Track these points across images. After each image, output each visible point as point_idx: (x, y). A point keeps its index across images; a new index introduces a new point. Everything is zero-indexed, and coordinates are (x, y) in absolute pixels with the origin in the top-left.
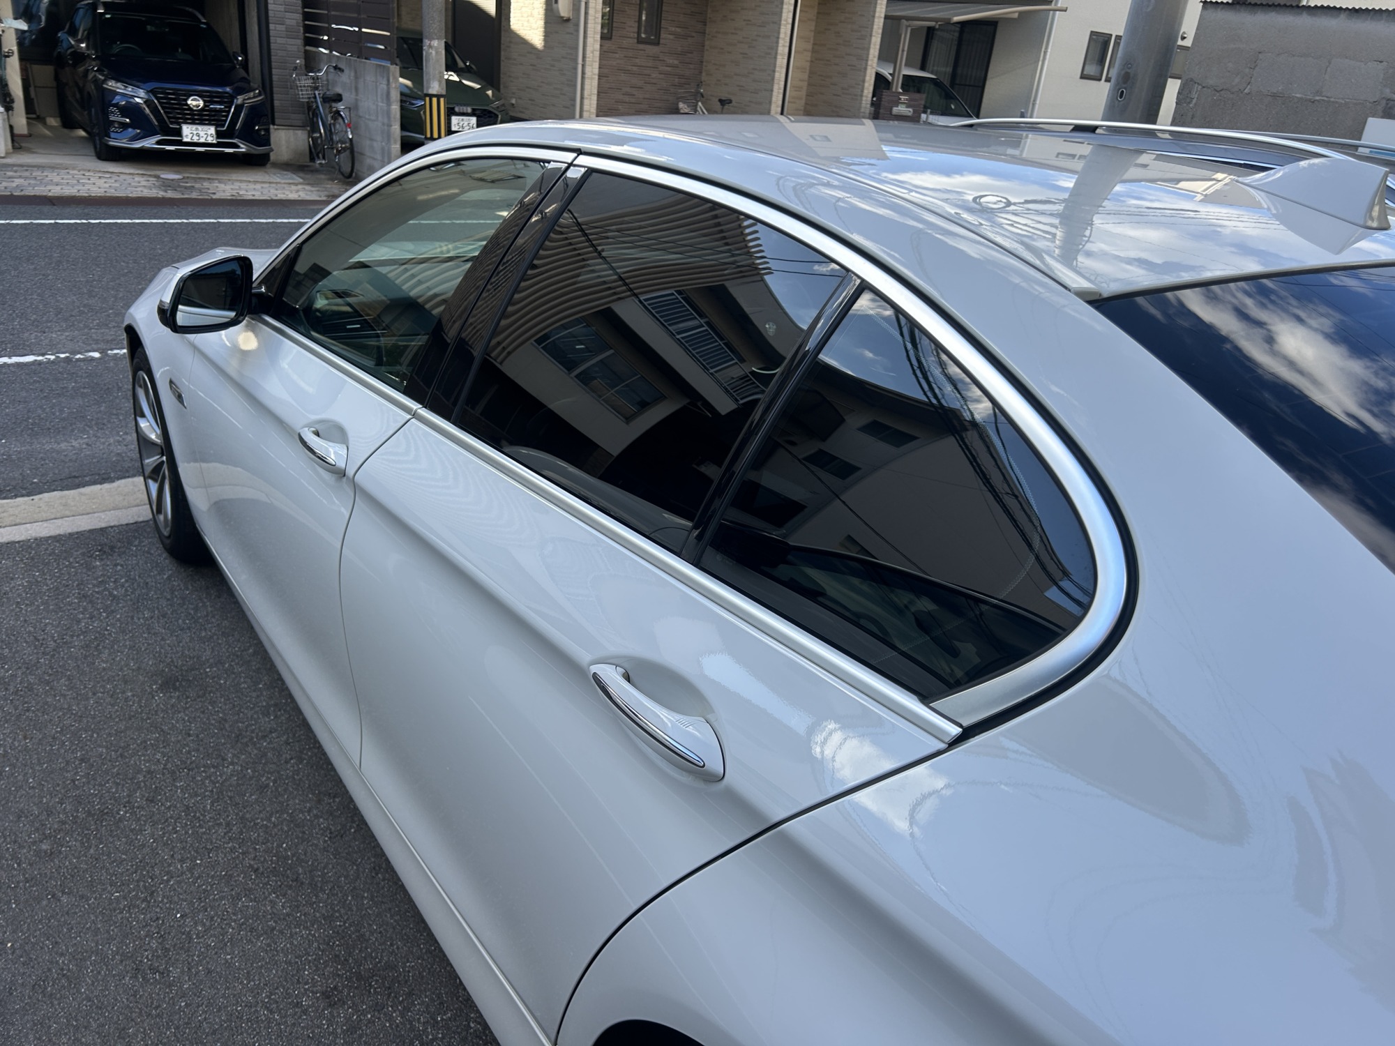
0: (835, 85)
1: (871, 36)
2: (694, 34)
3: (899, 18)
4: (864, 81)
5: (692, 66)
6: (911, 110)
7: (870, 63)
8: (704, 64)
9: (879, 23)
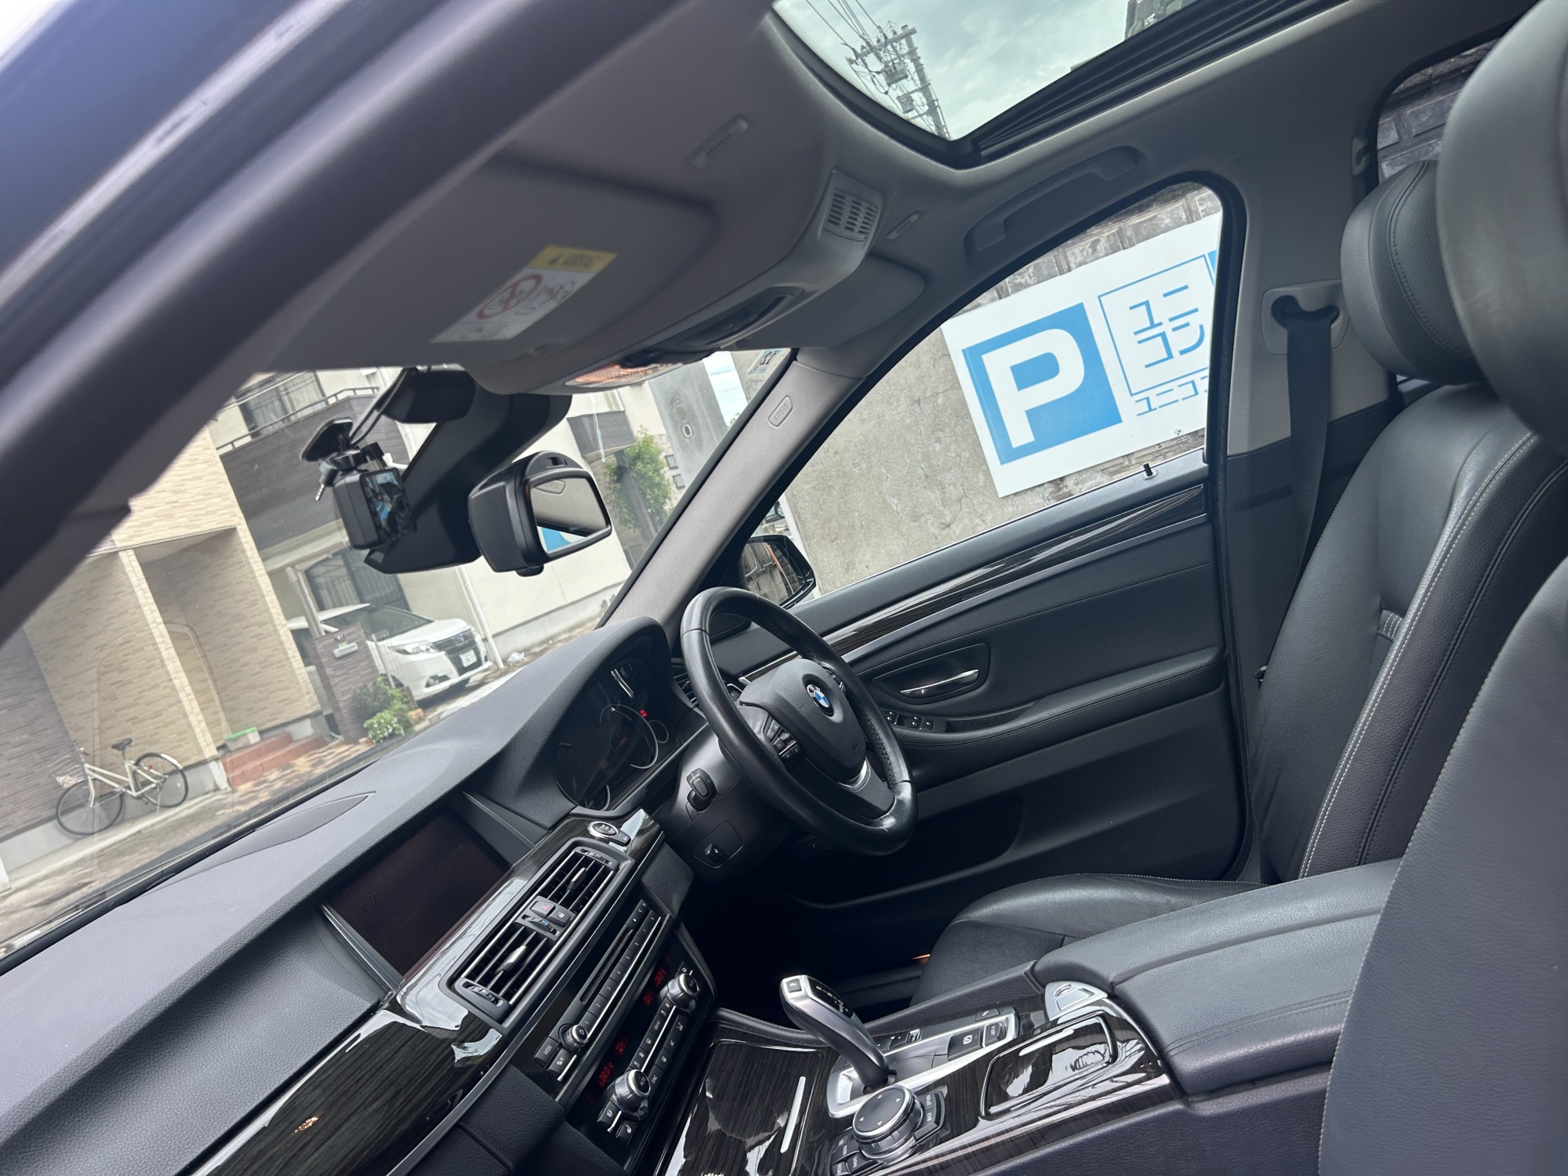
0: (249, 664)
1: (263, 596)
2: (32, 696)
3: (282, 570)
4: (281, 643)
5: (48, 732)
6: (354, 644)
7: (277, 622)
8: (65, 721)
9: (265, 583)
